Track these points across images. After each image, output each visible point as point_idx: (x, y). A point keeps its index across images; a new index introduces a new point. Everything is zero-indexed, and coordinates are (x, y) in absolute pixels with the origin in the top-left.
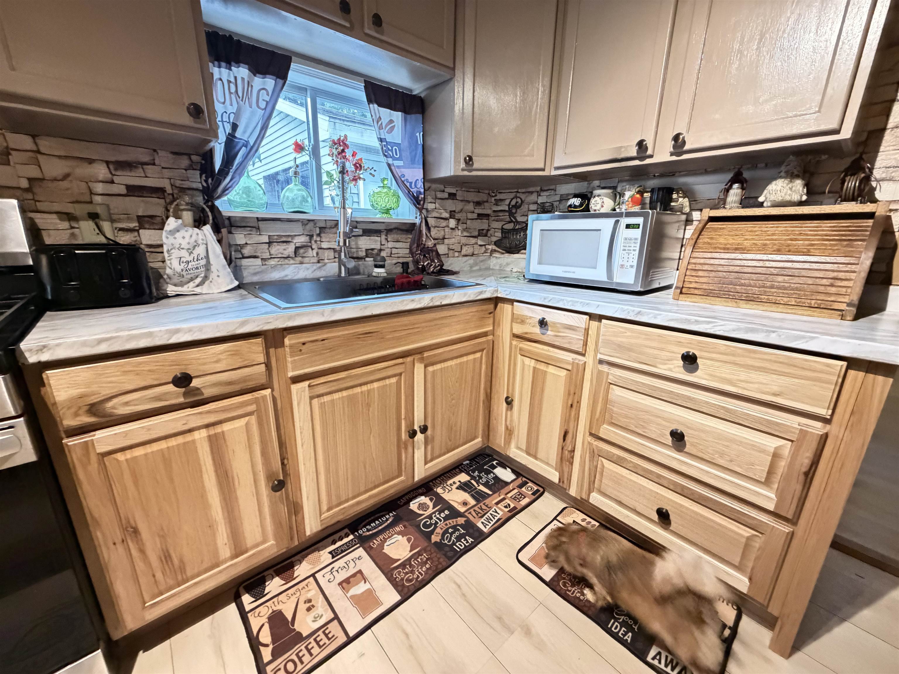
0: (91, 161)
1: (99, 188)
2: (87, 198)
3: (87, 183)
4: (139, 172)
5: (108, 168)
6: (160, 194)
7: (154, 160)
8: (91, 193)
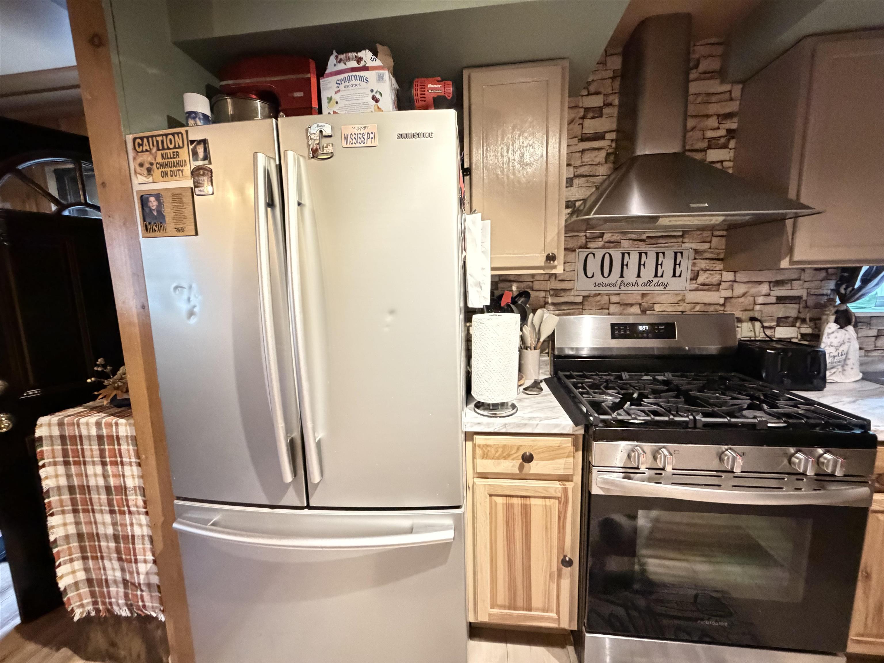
0: (760, 283)
1: (760, 300)
2: (751, 307)
3: (754, 297)
4: (788, 286)
5: (770, 286)
6: (797, 301)
7: (800, 276)
8: (755, 304)
